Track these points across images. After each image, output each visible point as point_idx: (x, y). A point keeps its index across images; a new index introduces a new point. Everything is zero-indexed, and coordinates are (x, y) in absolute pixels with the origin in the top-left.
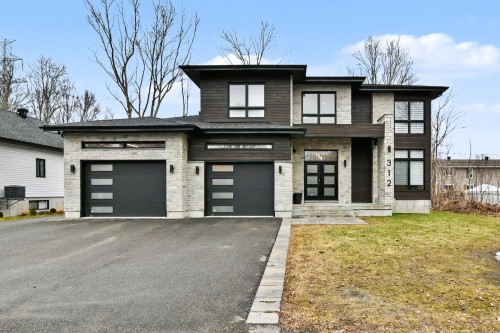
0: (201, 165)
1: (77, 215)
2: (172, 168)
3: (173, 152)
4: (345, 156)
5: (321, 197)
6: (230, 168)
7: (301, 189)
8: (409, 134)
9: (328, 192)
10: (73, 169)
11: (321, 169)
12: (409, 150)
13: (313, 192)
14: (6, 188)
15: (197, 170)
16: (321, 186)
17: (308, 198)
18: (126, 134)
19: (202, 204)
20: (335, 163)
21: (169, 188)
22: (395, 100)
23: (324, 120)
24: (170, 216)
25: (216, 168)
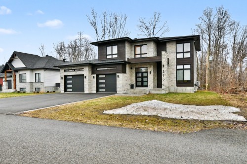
0: (95, 75)
1: (63, 92)
2: (85, 77)
3: (86, 72)
4: (151, 69)
5: (142, 86)
6: (104, 76)
7: (134, 83)
8: (184, 58)
9: (145, 84)
10: (62, 78)
11: (142, 75)
12: (183, 65)
13: (139, 84)
14: (56, 84)
15: (94, 77)
16: (142, 82)
17: (137, 86)
18: (74, 67)
19: (95, 89)
20: (147, 72)
21: (85, 83)
22: (176, 44)
23: (143, 56)
24: (85, 92)
25: (100, 76)
